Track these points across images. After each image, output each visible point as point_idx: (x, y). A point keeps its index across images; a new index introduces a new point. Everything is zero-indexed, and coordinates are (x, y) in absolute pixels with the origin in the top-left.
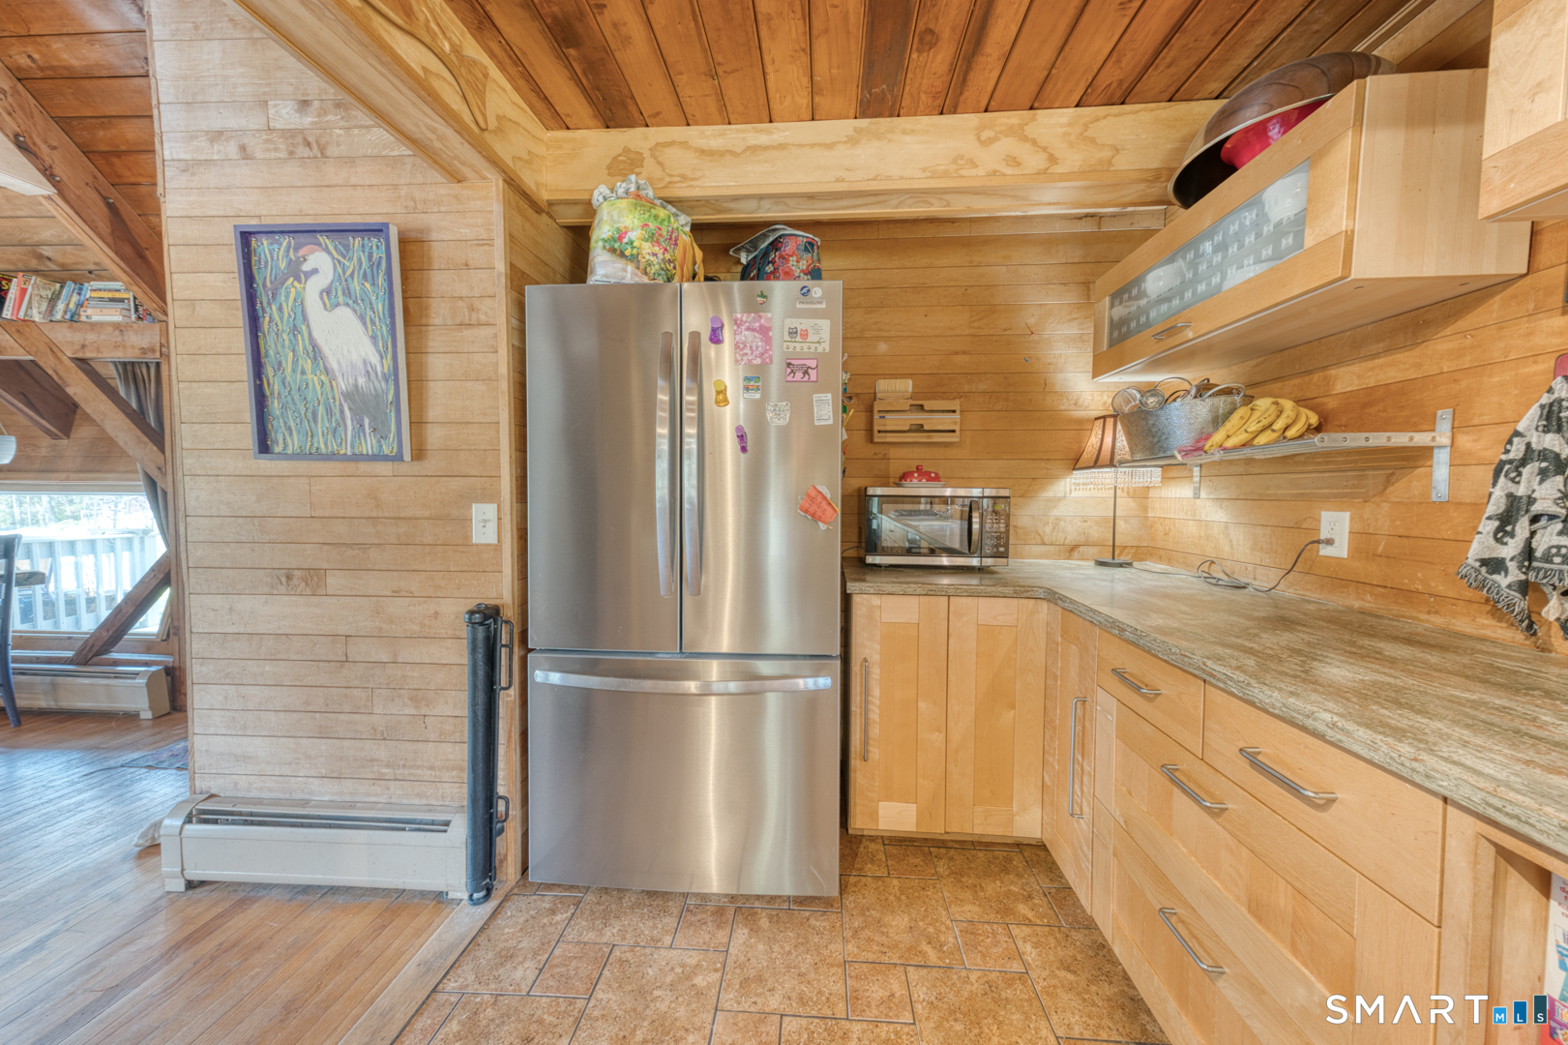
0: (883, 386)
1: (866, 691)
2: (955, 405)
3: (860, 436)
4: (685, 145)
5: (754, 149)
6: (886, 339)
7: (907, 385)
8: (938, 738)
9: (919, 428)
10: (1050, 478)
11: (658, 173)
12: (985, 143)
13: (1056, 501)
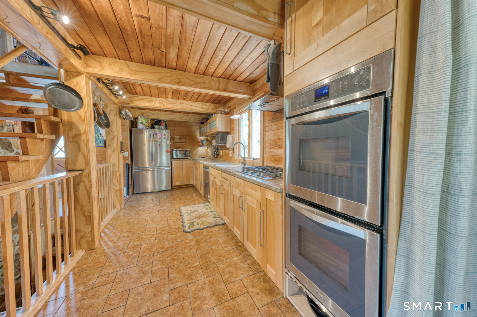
0: (175, 137)
1: (174, 171)
2: (185, 139)
3: (173, 143)
4: (150, 112)
5: (159, 114)
6: (176, 131)
7: (179, 137)
8: (182, 175)
9: (180, 142)
10: (197, 148)
11: (146, 115)
12: (184, 116)
13: (197, 151)
